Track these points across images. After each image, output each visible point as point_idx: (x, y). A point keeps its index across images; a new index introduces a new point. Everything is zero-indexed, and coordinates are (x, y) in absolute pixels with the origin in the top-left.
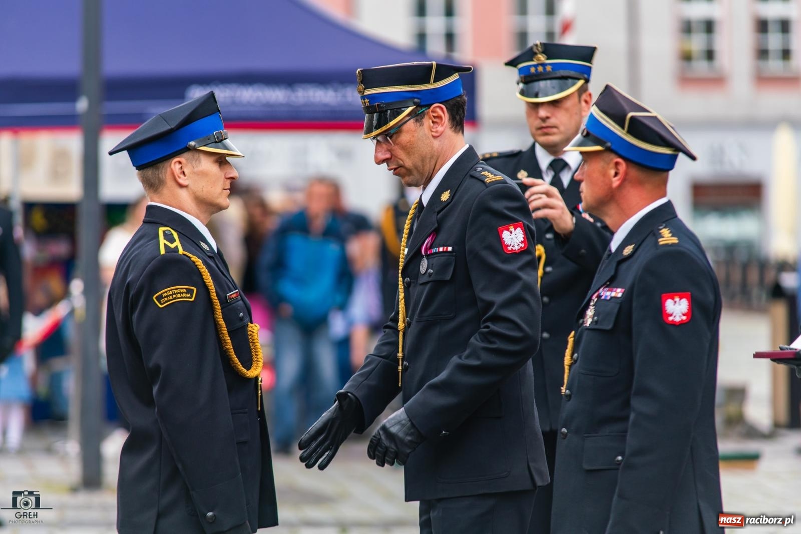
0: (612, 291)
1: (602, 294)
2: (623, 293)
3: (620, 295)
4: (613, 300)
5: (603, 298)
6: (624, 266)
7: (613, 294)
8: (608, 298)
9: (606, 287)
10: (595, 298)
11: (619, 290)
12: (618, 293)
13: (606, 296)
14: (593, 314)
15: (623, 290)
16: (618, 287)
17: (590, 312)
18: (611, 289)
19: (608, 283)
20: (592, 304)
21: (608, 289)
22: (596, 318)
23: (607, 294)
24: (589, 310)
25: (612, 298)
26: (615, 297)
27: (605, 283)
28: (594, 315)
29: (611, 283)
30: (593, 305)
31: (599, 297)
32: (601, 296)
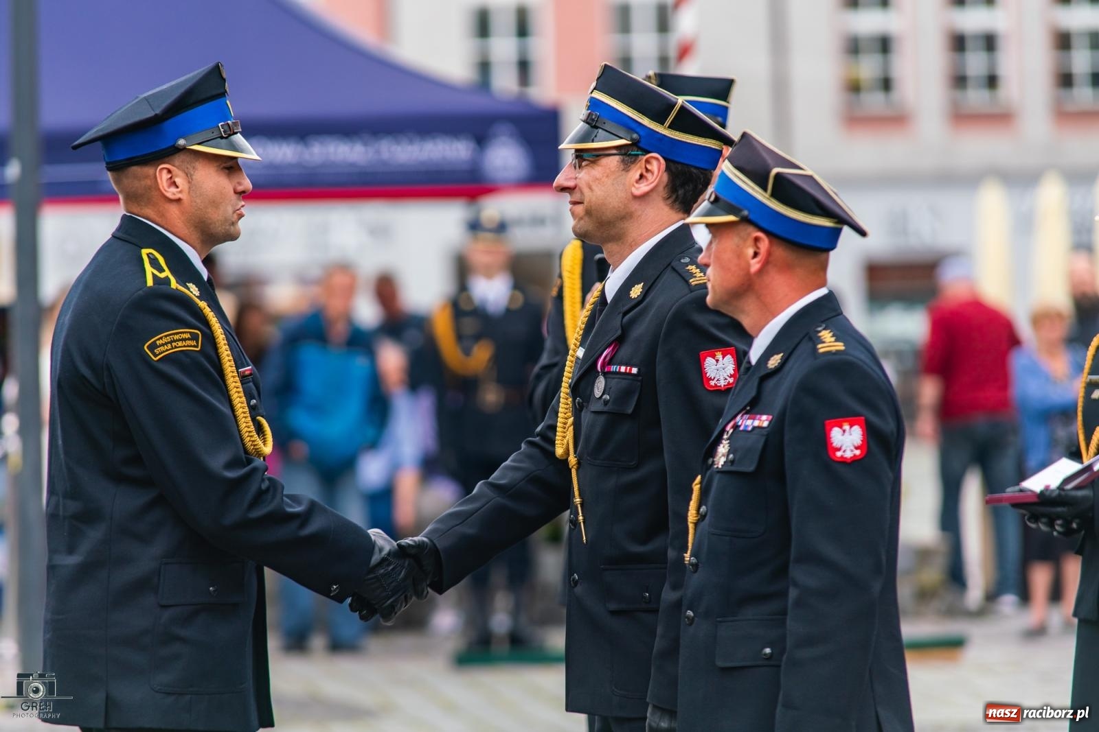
0: (754, 419)
1: (740, 424)
2: (770, 422)
3: (765, 424)
4: (756, 431)
5: (741, 428)
6: (771, 383)
7: (756, 423)
8: (750, 429)
9: (746, 413)
10: (729, 429)
11: (764, 417)
12: (764, 421)
13: (747, 426)
14: (727, 450)
15: (771, 417)
16: (762, 414)
17: (723, 449)
18: (754, 416)
19: (748, 408)
20: (725, 437)
21: (747, 416)
22: (731, 456)
23: (747, 423)
24: (722, 446)
25: (754, 428)
26: (759, 427)
27: (744, 408)
28: (729, 453)
29: (753, 408)
30: (728, 439)
31: (736, 427)
32: (740, 426)
